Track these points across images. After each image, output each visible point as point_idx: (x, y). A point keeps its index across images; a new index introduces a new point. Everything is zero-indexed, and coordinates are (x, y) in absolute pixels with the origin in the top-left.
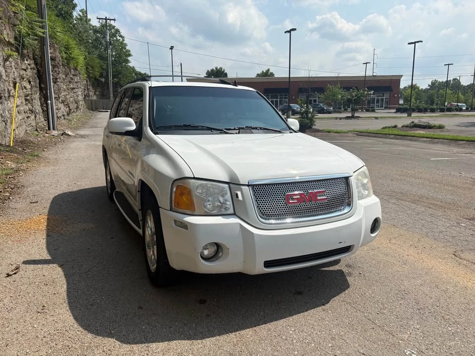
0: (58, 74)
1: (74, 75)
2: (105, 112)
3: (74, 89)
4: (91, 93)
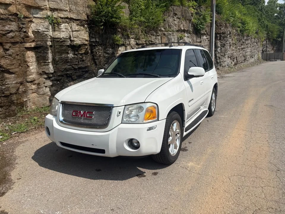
0: (226, 41)
1: (246, 40)
2: (275, 61)
3: (244, 48)
4: (268, 49)
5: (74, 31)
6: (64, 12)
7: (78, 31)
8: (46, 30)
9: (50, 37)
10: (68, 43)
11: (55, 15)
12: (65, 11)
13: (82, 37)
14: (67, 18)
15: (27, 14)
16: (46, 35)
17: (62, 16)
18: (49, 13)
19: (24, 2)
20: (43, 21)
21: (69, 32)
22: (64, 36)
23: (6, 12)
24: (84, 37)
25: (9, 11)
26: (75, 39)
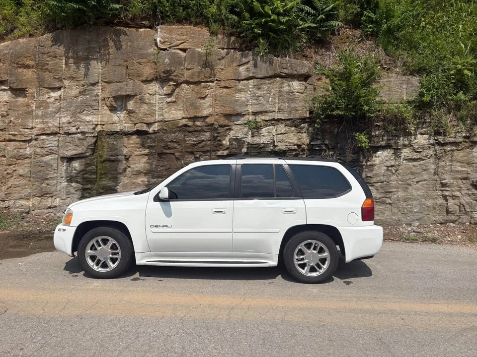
5: (279, 134)
6: (270, 113)
7: (285, 134)
8: (245, 136)
9: (246, 144)
10: (269, 149)
11: (259, 118)
12: (272, 112)
13: (289, 141)
14: (274, 119)
15: (227, 122)
16: (244, 141)
17: (267, 118)
18: (251, 118)
19: (222, 112)
20: (242, 128)
21: (272, 136)
22: (265, 141)
23: (204, 124)
24: (293, 141)
25: (206, 123)
26: (279, 144)
